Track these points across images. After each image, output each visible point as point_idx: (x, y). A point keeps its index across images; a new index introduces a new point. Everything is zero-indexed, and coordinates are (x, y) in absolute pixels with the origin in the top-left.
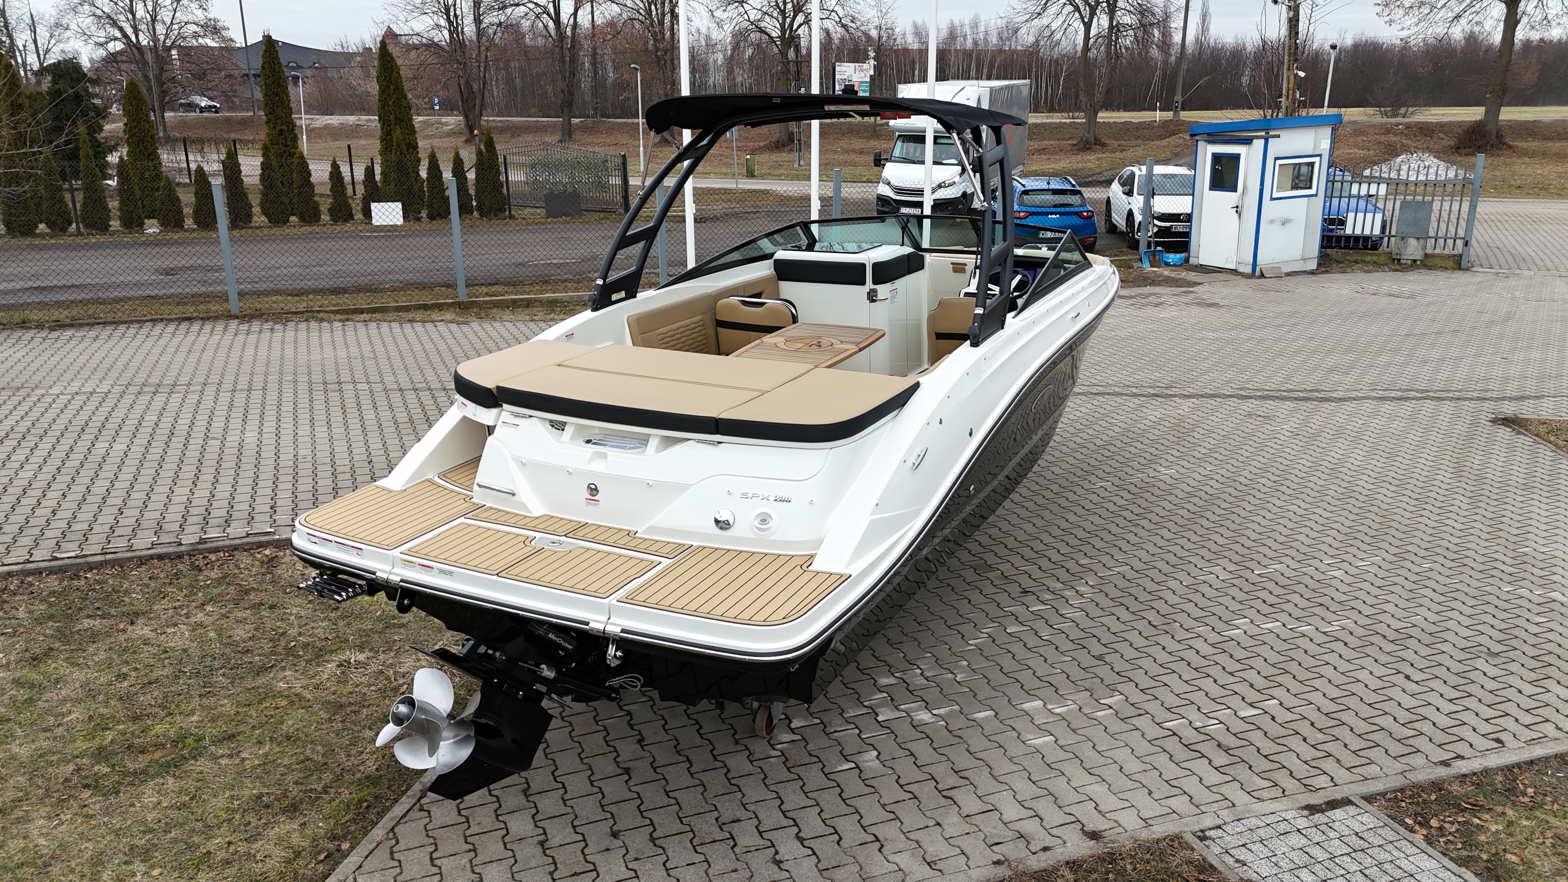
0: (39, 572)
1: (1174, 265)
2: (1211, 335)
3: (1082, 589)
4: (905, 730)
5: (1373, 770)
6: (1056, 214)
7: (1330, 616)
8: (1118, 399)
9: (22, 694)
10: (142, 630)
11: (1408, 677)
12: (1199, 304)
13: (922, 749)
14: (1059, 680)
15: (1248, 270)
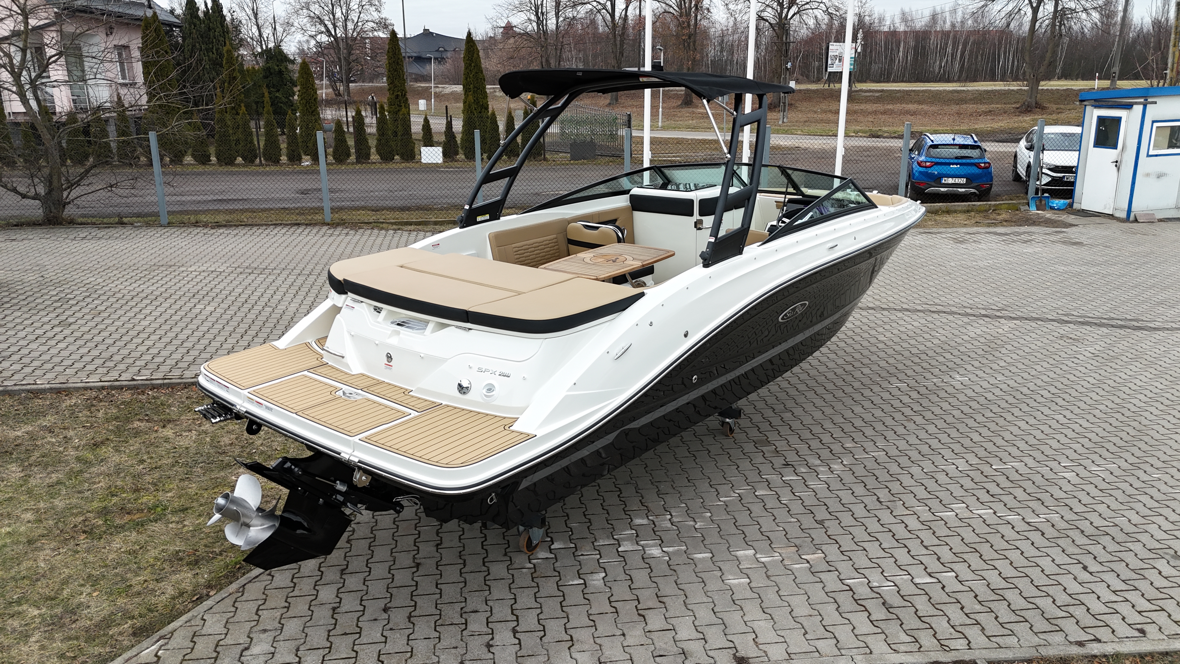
0: (121, 388)
1: (1058, 209)
2: (1062, 268)
3: (835, 467)
4: (635, 560)
5: (1012, 641)
6: (957, 164)
7: (1041, 509)
8: (950, 317)
9: (77, 467)
10: (168, 432)
11: (1085, 568)
12: (1064, 243)
13: (641, 577)
14: (778, 536)
15: (1123, 215)
